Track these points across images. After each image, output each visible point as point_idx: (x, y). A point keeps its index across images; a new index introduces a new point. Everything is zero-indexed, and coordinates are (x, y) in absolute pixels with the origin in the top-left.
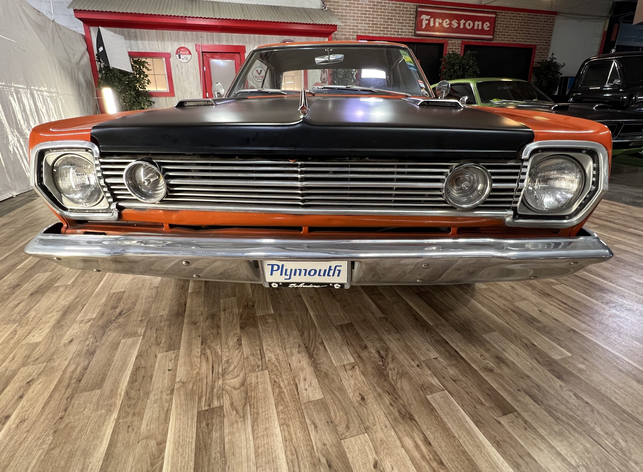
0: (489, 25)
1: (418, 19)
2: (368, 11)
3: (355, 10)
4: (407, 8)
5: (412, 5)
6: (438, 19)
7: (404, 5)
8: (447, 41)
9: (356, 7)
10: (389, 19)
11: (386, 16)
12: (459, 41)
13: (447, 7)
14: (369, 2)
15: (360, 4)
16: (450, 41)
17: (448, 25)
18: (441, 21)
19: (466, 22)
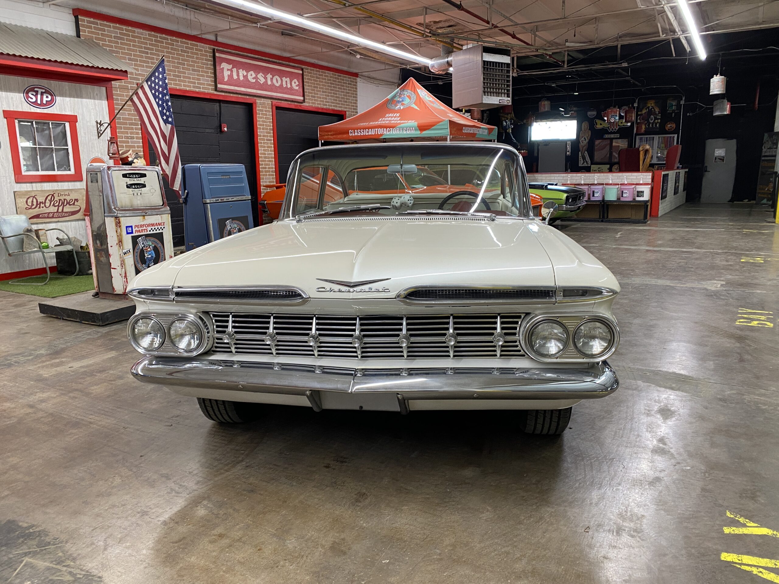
0: (297, 83)
1: (217, 68)
2: (148, 49)
3: (130, 45)
4: (201, 51)
5: (208, 48)
6: (241, 70)
7: (197, 46)
8: (256, 100)
9: (130, 40)
10: (180, 63)
11: (176, 58)
12: (269, 101)
13: (249, 55)
14: (149, 35)
15: (137, 37)
16: (258, 101)
17: (253, 78)
18: (245, 74)
19: (273, 77)
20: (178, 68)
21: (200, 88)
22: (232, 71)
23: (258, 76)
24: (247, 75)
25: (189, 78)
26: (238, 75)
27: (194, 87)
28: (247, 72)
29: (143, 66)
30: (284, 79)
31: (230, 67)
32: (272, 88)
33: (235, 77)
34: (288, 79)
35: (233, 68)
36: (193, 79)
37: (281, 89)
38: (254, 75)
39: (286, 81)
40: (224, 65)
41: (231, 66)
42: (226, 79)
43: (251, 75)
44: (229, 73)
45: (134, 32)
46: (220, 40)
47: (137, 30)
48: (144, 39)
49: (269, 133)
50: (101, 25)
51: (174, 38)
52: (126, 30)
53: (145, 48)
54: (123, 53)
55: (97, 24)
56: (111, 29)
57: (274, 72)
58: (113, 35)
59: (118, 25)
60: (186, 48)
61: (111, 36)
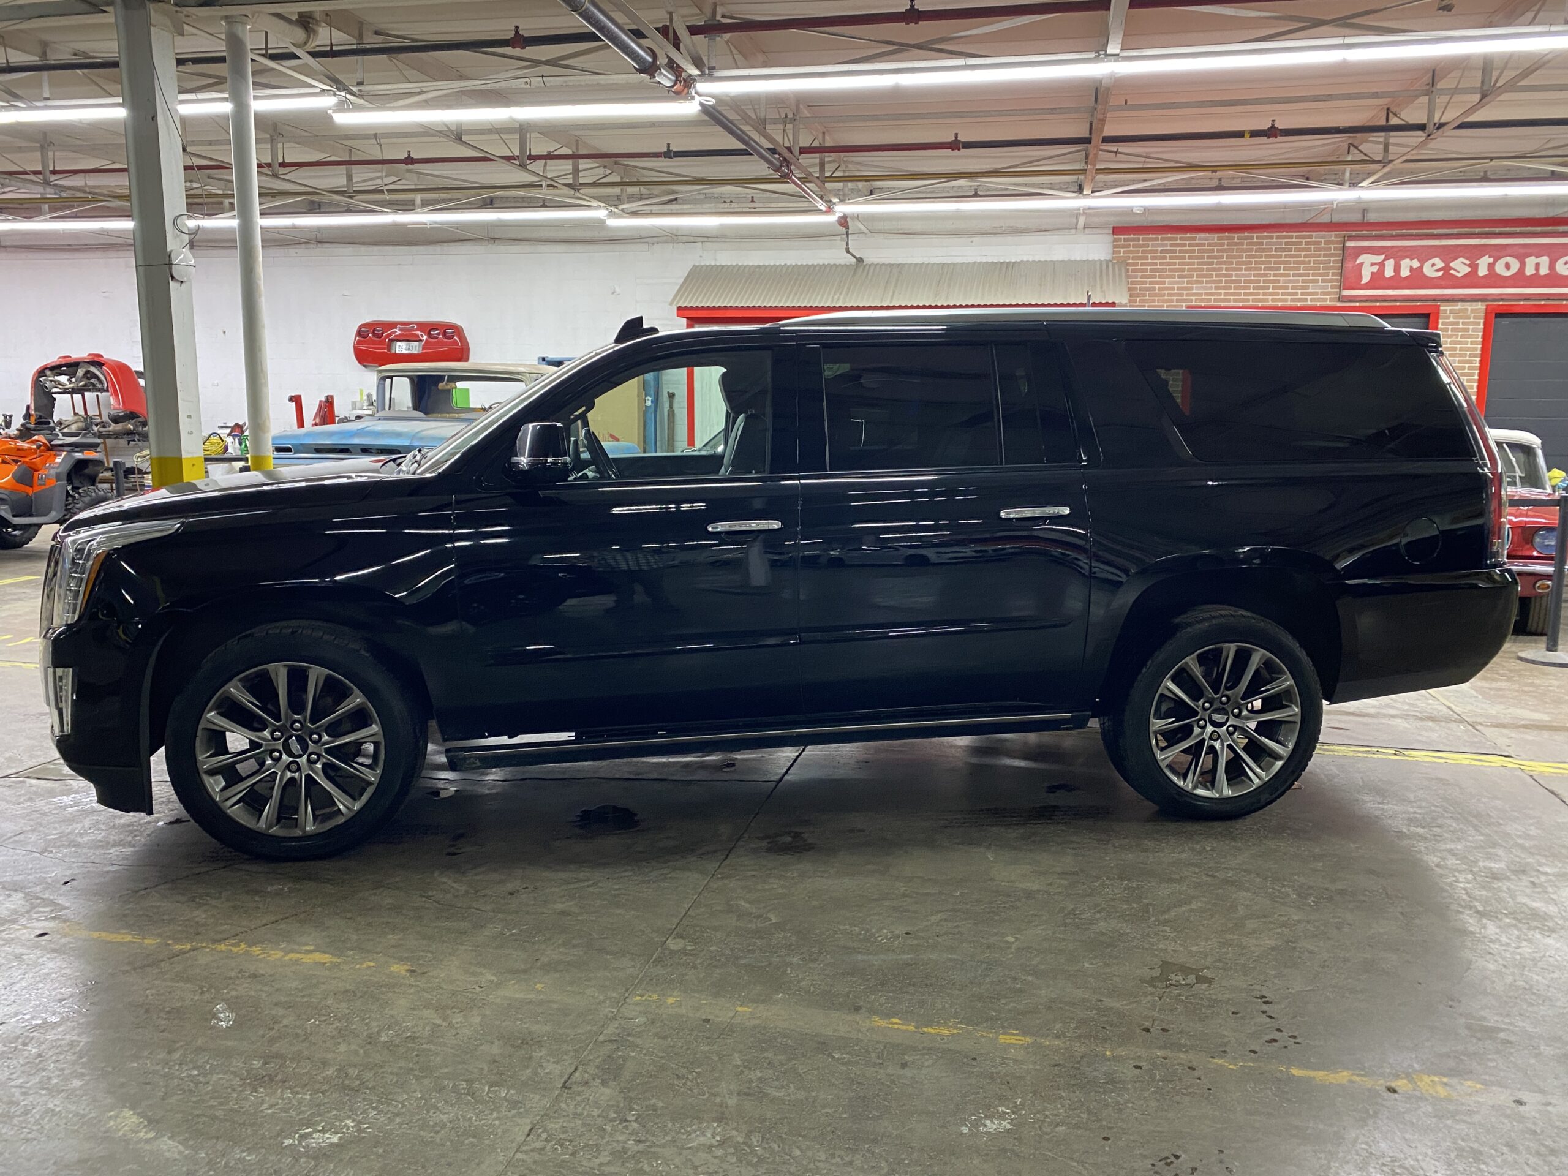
1: (1349, 265)
2: (1215, 257)
3: (1184, 258)
4: (1319, 243)
5: (1332, 236)
6: (1407, 261)
7: (1310, 237)
8: (1439, 306)
9: (1187, 251)
10: (1271, 269)
11: (1263, 263)
12: (1481, 306)
13: (1436, 232)
14: (1218, 239)
15: (1197, 245)
16: (1445, 308)
17: (1438, 270)
18: (1416, 264)
19: (1495, 261)
20: (1265, 275)
21: (1306, 300)
22: (1382, 265)
23: (1452, 265)
24: (1421, 267)
25: (1287, 288)
26: (1397, 268)
27: (1292, 300)
28: (1422, 261)
29: (1202, 282)
30: (1531, 262)
31: (1380, 258)
32: (1493, 279)
33: (1389, 272)
34: (1545, 261)
35: (1385, 260)
36: (1293, 288)
37: (1520, 279)
38: (1440, 264)
39: (1537, 265)
40: (1366, 259)
41: (1383, 257)
42: (1366, 279)
43: (1433, 265)
44: (1375, 269)
45: (1194, 239)
46: (1372, 217)
47: (1198, 236)
48: (1209, 245)
49: (1470, 362)
50: (1143, 240)
51: (1265, 234)
52: (1181, 239)
53: (1208, 257)
54: (1170, 270)
55: (1138, 240)
56: (1158, 243)
57: (1498, 252)
58: (1160, 249)
59: (1169, 235)
60: (1286, 244)
61: (1156, 252)
